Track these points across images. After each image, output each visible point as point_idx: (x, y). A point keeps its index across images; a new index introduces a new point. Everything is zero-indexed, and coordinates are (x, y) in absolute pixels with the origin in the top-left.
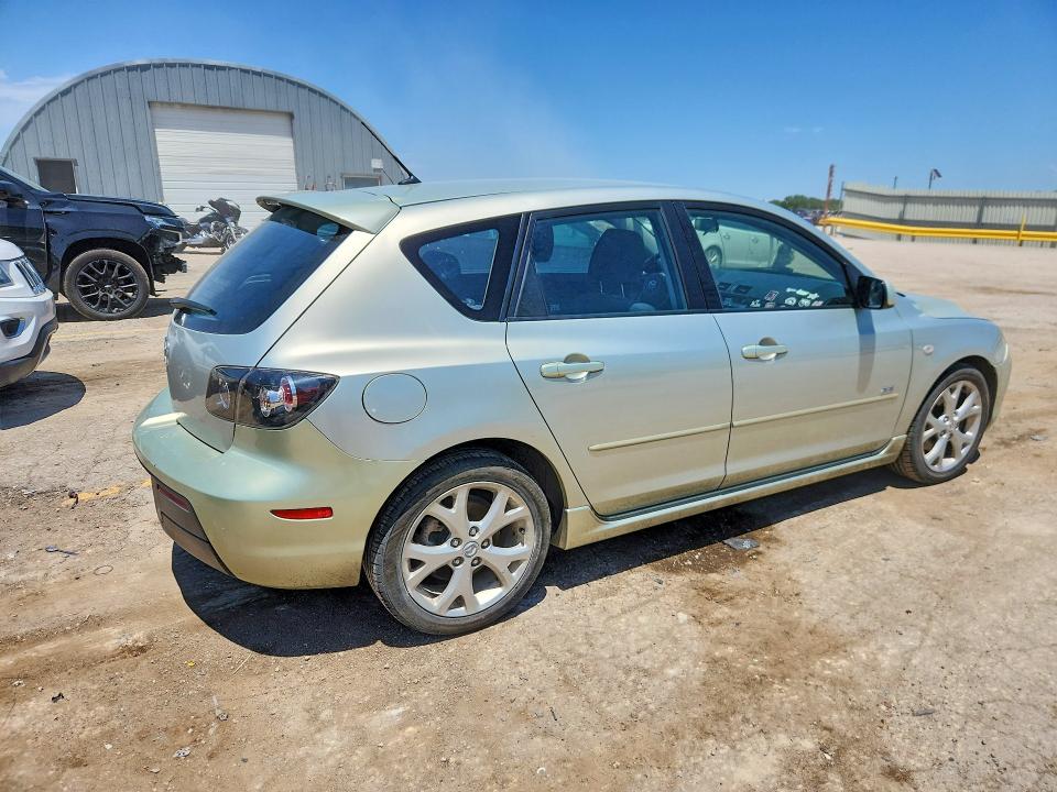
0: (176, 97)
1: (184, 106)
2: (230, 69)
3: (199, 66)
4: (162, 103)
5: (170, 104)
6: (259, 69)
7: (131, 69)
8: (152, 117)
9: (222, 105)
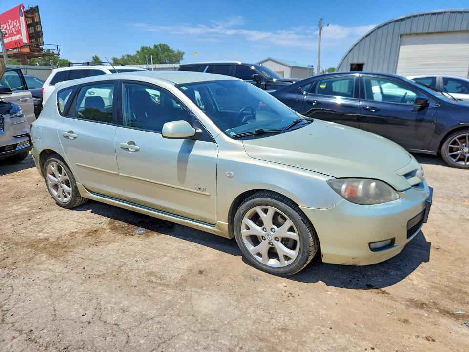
0: (414, 30)
1: (417, 34)
2: (445, 12)
3: (429, 14)
4: (407, 35)
5: (411, 34)
6: (461, 10)
7: (396, 21)
8: (400, 41)
9: (436, 31)
